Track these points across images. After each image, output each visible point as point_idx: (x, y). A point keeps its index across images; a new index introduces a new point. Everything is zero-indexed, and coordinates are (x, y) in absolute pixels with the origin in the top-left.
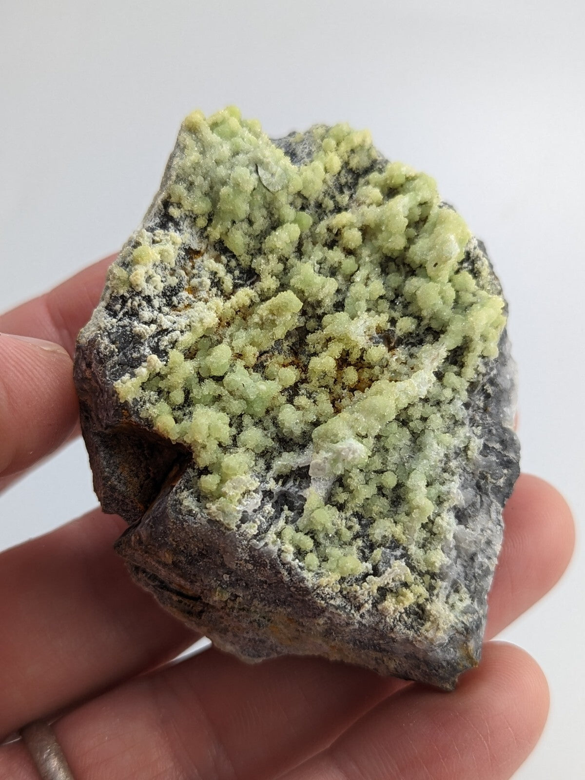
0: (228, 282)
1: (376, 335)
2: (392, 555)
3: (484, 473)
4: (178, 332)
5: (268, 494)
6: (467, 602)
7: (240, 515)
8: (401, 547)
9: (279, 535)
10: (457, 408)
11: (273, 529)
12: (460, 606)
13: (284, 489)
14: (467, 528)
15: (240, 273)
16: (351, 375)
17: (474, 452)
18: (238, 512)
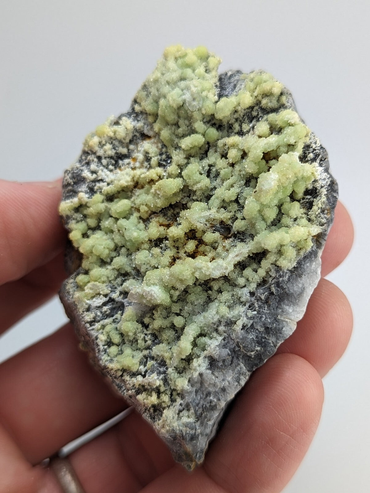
0: (154, 161)
1: (218, 225)
2: (158, 369)
3: (239, 343)
4: (105, 184)
5: (112, 300)
6: (192, 420)
7: (87, 306)
8: (166, 367)
9: (103, 327)
10: (244, 294)
11: (101, 322)
12: (185, 420)
13: (123, 301)
14: (213, 373)
15: (166, 158)
16: (191, 246)
17: (238, 327)
18: (87, 304)
